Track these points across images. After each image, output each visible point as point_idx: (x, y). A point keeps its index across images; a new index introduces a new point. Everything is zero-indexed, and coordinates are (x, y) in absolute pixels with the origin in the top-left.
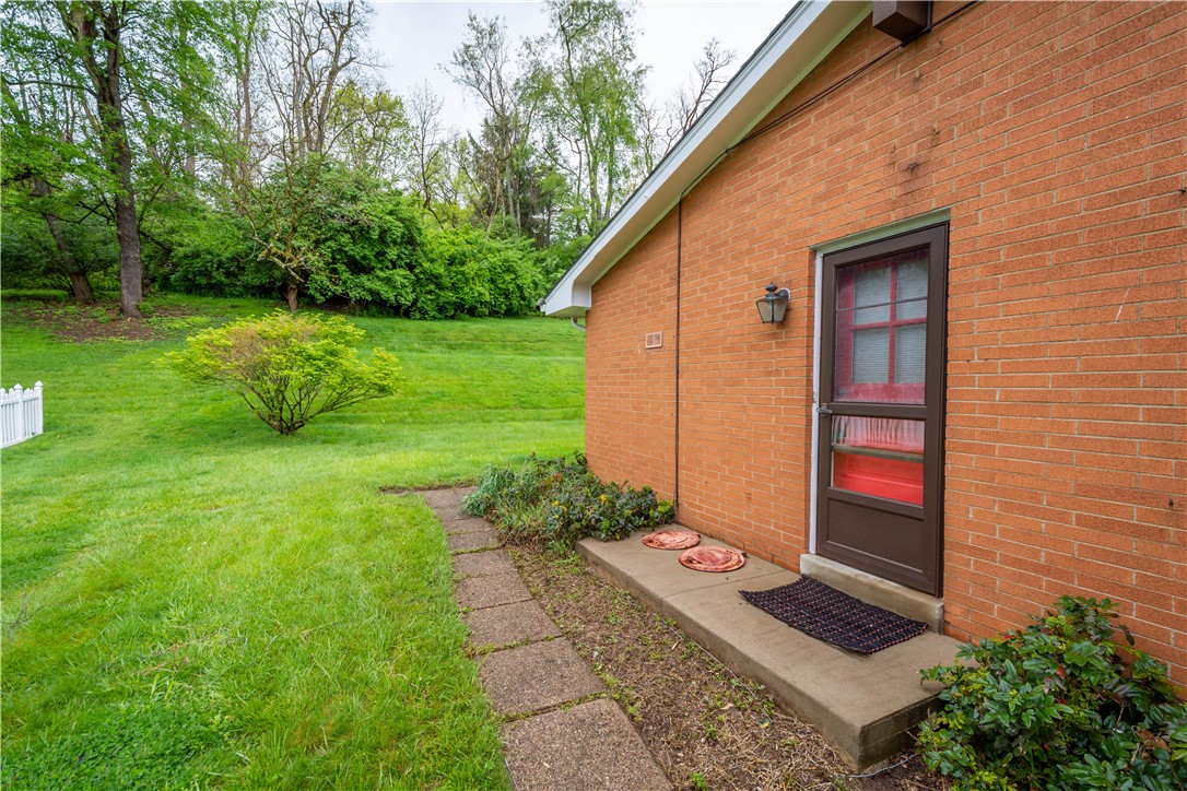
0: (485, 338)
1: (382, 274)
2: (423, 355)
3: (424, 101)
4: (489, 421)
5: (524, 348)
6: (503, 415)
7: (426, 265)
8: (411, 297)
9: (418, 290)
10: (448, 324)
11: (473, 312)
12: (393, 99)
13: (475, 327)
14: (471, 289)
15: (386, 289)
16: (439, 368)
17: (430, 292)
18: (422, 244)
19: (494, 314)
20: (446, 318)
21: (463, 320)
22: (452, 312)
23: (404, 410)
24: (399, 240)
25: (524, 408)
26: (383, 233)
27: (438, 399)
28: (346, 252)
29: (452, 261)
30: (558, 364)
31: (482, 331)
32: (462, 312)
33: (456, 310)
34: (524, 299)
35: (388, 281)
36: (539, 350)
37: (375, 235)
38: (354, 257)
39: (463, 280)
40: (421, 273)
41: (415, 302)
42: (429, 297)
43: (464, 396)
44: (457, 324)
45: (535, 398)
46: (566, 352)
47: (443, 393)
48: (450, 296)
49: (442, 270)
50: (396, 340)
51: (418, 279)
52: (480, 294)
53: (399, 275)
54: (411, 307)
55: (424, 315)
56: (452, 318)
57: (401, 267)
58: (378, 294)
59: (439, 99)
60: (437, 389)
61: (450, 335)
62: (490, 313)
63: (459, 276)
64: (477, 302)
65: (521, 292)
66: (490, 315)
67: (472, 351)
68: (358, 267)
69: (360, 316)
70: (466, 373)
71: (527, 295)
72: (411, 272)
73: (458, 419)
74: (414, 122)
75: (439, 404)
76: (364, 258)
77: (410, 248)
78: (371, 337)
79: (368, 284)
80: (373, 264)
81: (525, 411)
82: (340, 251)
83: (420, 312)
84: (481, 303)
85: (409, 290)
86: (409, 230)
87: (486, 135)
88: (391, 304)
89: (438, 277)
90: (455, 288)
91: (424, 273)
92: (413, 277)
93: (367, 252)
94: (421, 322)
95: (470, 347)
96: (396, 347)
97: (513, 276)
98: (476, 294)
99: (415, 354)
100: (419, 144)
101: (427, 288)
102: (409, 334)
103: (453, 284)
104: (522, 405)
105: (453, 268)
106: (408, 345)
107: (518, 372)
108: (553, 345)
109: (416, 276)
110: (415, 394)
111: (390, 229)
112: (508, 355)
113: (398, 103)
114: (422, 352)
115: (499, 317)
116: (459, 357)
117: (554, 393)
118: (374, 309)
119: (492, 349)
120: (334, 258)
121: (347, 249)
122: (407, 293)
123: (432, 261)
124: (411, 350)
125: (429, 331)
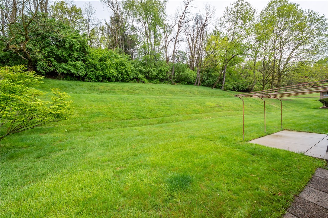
0: (115, 89)
1: (71, 63)
2: (89, 95)
3: (89, 9)
4: (124, 127)
5: (131, 93)
6: (130, 123)
7: (90, 60)
8: (84, 73)
9: (87, 70)
10: (100, 84)
11: (109, 80)
12: (78, 8)
13: (111, 85)
14: (109, 71)
15: (73, 69)
16: (97, 101)
17: (92, 71)
18: (89, 53)
19: (117, 81)
20: (99, 81)
21: (106, 82)
22: (102, 79)
23: (79, 122)
24: (78, 50)
25: (139, 119)
26: (71, 46)
27: (97, 116)
28: (54, 53)
29: (101, 60)
30: (148, 99)
31: (114, 86)
32: (105, 79)
33: (103, 79)
34: (128, 75)
35: (74, 66)
36: (137, 93)
37: (67, 46)
38: (58, 55)
39: (106, 67)
40: (88, 64)
41: (86, 75)
42: (92, 73)
43: (111, 114)
44: (104, 84)
45: (143, 114)
46: (147, 94)
47: (99, 113)
48: (100, 73)
49: (97, 62)
50: (77, 89)
51: (87, 66)
52: (113, 73)
53: (79, 64)
54: (85, 77)
55: (90, 80)
56: (102, 81)
57: (80, 61)
58: (69, 71)
59: (94, 9)
60: (97, 111)
61: (101, 87)
62: (116, 80)
63: (104, 65)
64: (111, 76)
65: (127, 73)
66: (116, 81)
67: (111, 94)
68: (60, 60)
69: (63, 80)
70: (110, 103)
71: (129, 74)
72: (84, 63)
73: (108, 126)
74: (86, 17)
75: (98, 119)
76: (63, 56)
77: (83, 53)
78: (66, 88)
79: (65, 67)
80: (67, 59)
81: (140, 120)
82: (51, 52)
83: (88, 79)
84: (113, 77)
85: (83, 70)
86: (83, 46)
87: (111, 22)
88: (76, 75)
89: (95, 65)
90: (102, 70)
91: (90, 63)
92: (85, 65)
93: (64, 53)
94: (89, 83)
95: (109, 92)
96: (78, 92)
97: (124, 67)
98: (111, 73)
99: (86, 95)
100: (88, 26)
101: (91, 70)
102: (83, 87)
103: (101, 68)
104: (138, 117)
105: (102, 63)
106: (83, 91)
107: (133, 102)
108: (142, 92)
109: (86, 64)
110: (85, 114)
111: (74, 44)
112: (126, 95)
113: (80, 10)
114: (89, 94)
115: (119, 82)
116: (106, 96)
117: (150, 111)
118: (69, 78)
119: (119, 93)
120: (49, 55)
121: (55, 51)
122: (82, 71)
123: (93, 59)
124: (85, 93)
125: (92, 86)
